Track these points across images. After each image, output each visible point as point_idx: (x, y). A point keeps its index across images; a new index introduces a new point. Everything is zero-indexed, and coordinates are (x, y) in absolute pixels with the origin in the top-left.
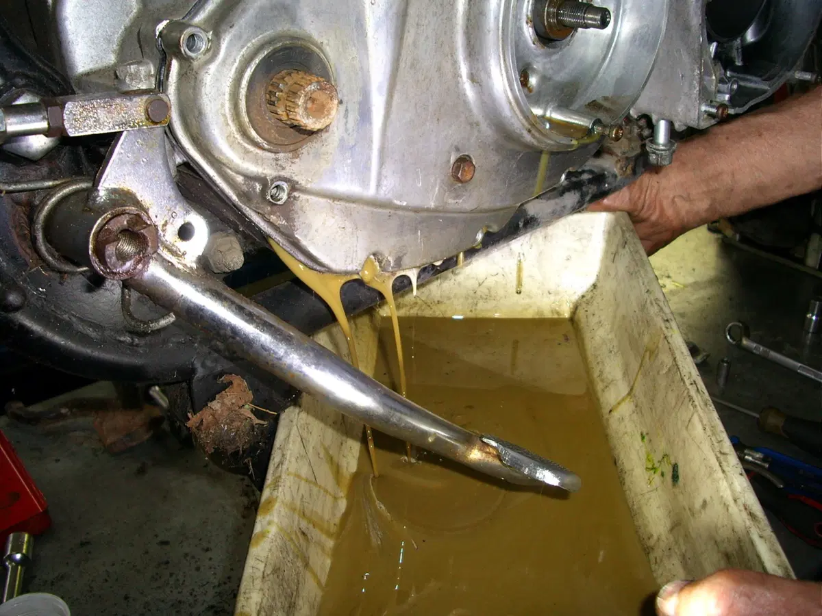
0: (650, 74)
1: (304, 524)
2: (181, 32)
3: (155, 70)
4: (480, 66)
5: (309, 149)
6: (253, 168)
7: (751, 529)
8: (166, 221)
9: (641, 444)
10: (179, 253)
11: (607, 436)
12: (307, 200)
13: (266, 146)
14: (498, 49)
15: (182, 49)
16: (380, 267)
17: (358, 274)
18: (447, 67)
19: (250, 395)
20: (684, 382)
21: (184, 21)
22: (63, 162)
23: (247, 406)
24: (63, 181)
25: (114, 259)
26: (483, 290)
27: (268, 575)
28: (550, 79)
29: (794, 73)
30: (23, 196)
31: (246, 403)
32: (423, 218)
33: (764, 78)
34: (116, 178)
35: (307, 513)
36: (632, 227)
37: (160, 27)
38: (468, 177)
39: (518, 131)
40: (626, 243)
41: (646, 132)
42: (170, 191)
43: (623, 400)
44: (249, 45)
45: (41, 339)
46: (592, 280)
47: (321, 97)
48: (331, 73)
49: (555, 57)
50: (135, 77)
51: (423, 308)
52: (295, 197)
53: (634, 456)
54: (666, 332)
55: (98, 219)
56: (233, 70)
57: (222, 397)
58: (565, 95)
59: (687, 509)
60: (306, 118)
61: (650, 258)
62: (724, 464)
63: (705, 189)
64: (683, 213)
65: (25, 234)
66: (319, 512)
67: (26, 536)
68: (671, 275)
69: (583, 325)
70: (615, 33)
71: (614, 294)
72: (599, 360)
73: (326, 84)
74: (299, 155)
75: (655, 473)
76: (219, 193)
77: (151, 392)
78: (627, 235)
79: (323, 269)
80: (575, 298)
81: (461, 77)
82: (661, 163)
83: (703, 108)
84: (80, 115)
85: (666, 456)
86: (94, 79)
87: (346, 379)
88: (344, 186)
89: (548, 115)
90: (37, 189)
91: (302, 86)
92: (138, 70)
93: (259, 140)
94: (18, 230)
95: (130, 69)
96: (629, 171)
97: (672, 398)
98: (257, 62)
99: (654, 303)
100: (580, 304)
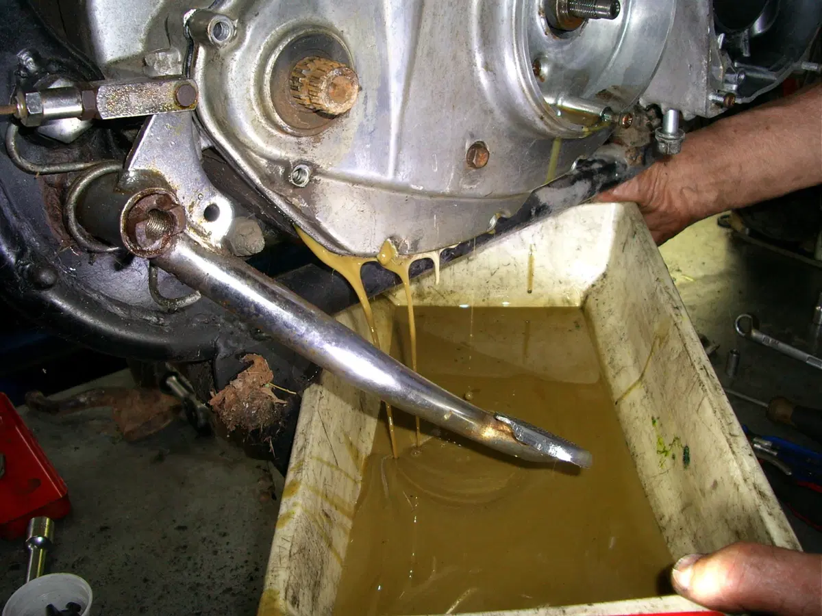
0: (658, 65)
1: (327, 506)
2: (208, 20)
3: (182, 59)
4: (495, 55)
5: (329, 134)
6: (276, 152)
7: (761, 507)
8: (193, 203)
9: (653, 428)
10: (204, 233)
11: (618, 420)
12: (328, 184)
13: (289, 130)
14: (511, 36)
15: (209, 37)
16: (398, 250)
17: (376, 257)
18: (462, 56)
19: (270, 375)
20: (694, 367)
21: (211, 10)
22: (94, 144)
23: (267, 385)
24: (94, 163)
25: (144, 237)
26: (495, 279)
27: (294, 554)
28: (562, 68)
29: (801, 64)
30: (56, 178)
31: (267, 382)
32: (438, 204)
33: (771, 68)
34: (145, 159)
35: (330, 496)
36: (641, 216)
37: (187, 16)
38: (482, 163)
39: (530, 118)
40: (635, 233)
41: (655, 122)
42: (197, 174)
43: (635, 385)
44: (273, 32)
45: (70, 318)
46: (602, 269)
47: (341, 81)
48: (351, 61)
49: (566, 48)
50: (162, 64)
51: (437, 298)
52: (316, 180)
53: (645, 439)
54: (676, 319)
55: (128, 199)
56: (258, 57)
57: (244, 377)
58: (576, 84)
59: (698, 489)
60: (328, 103)
61: (659, 248)
62: (734, 446)
63: (712, 180)
64: (691, 203)
65: (57, 215)
66: (341, 494)
67: (48, 520)
68: (680, 269)
69: (594, 313)
70: (625, 24)
71: (624, 283)
72: (610, 347)
73: (347, 70)
74: (320, 139)
75: (666, 455)
76: (243, 176)
77: (168, 382)
78: (637, 225)
79: (342, 252)
80: (585, 287)
81: (476, 66)
82: (670, 152)
83: (711, 97)
84: (112, 99)
85: (677, 439)
86: (122, 67)
87: (366, 356)
88: (363, 170)
89: (559, 103)
90: (69, 171)
91: (324, 71)
92: (166, 57)
93: (282, 123)
94: (50, 210)
95: (158, 56)
96: (639, 161)
97: (682, 382)
98: (281, 49)
99: (663, 290)
100: (591, 293)
